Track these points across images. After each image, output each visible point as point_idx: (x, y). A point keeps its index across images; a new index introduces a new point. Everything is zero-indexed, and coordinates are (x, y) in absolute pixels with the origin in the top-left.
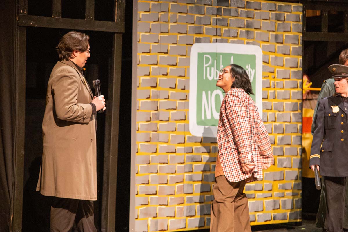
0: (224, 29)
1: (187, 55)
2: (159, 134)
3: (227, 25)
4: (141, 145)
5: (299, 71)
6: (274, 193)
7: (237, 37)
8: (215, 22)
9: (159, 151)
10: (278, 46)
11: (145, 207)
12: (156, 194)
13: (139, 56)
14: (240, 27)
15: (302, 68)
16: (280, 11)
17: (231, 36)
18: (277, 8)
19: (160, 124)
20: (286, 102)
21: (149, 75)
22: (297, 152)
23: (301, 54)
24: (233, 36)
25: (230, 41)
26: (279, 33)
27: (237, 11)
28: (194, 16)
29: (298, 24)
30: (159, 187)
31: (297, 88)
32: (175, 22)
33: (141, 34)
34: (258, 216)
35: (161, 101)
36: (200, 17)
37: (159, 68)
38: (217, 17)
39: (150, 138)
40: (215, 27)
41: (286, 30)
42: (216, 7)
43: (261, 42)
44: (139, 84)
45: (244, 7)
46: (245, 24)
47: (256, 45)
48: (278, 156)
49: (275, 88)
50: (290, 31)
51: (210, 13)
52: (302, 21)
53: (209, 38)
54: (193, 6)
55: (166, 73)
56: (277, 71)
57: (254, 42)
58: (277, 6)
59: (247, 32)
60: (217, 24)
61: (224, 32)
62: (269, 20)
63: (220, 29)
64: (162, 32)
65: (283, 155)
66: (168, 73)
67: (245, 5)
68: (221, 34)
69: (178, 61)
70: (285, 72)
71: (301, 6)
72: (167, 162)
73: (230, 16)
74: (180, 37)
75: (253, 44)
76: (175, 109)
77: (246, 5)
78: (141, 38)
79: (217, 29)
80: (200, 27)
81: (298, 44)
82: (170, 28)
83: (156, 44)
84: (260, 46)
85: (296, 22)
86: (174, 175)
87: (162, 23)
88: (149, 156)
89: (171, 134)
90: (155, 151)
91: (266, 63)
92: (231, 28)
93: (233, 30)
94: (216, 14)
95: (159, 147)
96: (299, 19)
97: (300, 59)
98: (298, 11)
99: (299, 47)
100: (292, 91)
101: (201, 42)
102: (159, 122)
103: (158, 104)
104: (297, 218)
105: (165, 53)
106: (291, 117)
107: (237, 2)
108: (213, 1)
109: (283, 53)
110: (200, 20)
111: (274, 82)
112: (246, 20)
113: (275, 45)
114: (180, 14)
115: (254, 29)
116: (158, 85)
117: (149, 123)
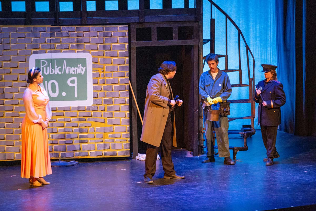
0: (57, 45)
1: (26, 61)
2: (5, 106)
3: (59, 42)
5: (126, 66)
6: (105, 139)
7: (68, 48)
8: (49, 41)
9: (5, 116)
10: (106, 52)
12: (4, 139)
14: (72, 43)
15: (129, 64)
16: (107, 31)
17: (63, 48)
18: (104, 29)
19: (6, 100)
20: (114, 85)
22: (125, 115)
23: (128, 56)
24: (65, 48)
25: (62, 52)
26: (107, 44)
27: (68, 34)
28: (31, 39)
29: (124, 38)
30: (6, 135)
31: (125, 76)
32: (16, 43)
34: (90, 153)
35: (5, 88)
36: (36, 39)
37: (3, 69)
38: (51, 38)
40: (50, 44)
41: (114, 42)
42: (50, 32)
43: (91, 50)
45: (74, 31)
46: (76, 41)
47: (86, 52)
48: (108, 118)
49: (104, 77)
50: (117, 43)
51: (45, 36)
52: (128, 36)
53: (45, 50)
54: (30, 33)
55: (9, 72)
56: (106, 66)
58: (104, 28)
59: (78, 45)
60: (51, 42)
61: (57, 47)
62: (97, 37)
63: (54, 45)
64: (5, 50)
65: (113, 117)
66: (11, 72)
67: (75, 29)
68: (55, 48)
69: (19, 65)
70: (113, 67)
71: (127, 27)
72: (12, 122)
73: (62, 36)
74: (19, 51)
75: (84, 52)
76: (18, 92)
79: (51, 45)
80: (37, 44)
82: (11, 46)
84: (90, 53)
85: (122, 36)
86: (18, 129)
87: (4, 44)
89: (15, 106)
90: (2, 116)
91: (96, 62)
92: (63, 43)
93: (65, 45)
94: (50, 36)
95: (5, 113)
96: (125, 35)
97: (127, 59)
98: (124, 30)
99: (125, 51)
100: (120, 78)
101: (38, 53)
102: (4, 99)
103: (3, 89)
104: (126, 154)
105: (8, 61)
106: (119, 94)
107: (67, 28)
108: (47, 29)
109: (111, 56)
110: (36, 41)
111: (104, 74)
112: (76, 38)
113: (103, 51)
114: (19, 39)
115: (84, 43)
116: (3, 79)
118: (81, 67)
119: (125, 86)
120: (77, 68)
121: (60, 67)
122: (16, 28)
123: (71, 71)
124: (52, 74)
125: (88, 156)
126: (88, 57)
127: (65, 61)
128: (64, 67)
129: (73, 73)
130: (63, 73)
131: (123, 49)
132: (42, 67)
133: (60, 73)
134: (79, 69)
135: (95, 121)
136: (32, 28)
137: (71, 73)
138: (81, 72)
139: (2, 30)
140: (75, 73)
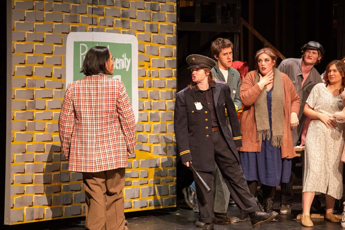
0: (100, 18)
1: (63, 43)
2: (35, 123)
3: (102, 14)
4: (16, 133)
5: (173, 60)
6: (150, 180)
7: (112, 26)
8: (91, 11)
9: (35, 140)
10: (153, 36)
11: (20, 196)
12: (32, 183)
13: (14, 44)
14: (116, 17)
15: (177, 57)
17: (107, 25)
19: (36, 112)
20: (161, 91)
21: (24, 64)
22: (172, 139)
23: (176, 44)
24: (109, 25)
26: (154, 23)
27: (112, 1)
28: (70, 5)
29: (172, 14)
30: (35, 176)
31: (172, 77)
32: (51, 11)
33: (16, 22)
34: (134, 202)
35: (36, 89)
36: (76, 6)
37: (34, 56)
38: (92, 6)
39: (26, 127)
40: (91, 16)
41: (161, 20)
43: (136, 31)
44: (14, 72)
46: (121, 14)
47: (131, 34)
48: (154, 143)
49: (150, 77)
50: (165, 21)
51: (86, 2)
52: (176, 11)
53: (85, 27)
55: (42, 62)
56: (153, 59)
57: (129, 31)
59: (123, 21)
60: (92, 14)
61: (100, 21)
62: (144, 10)
63: (96, 18)
64: (37, 21)
65: (159, 143)
66: (44, 62)
68: (97, 23)
69: (54, 50)
70: (160, 61)
72: (43, 151)
73: (106, 5)
74: (56, 25)
76: (52, 98)
78: (15, 26)
79: (92, 18)
80: (76, 16)
81: (173, 34)
82: (45, 16)
83: (32, 32)
84: (136, 36)
85: (170, 12)
87: (37, 11)
88: (25, 145)
89: (47, 123)
90: (31, 140)
91: (142, 52)
92: (106, 17)
93: (109, 19)
94: (91, 3)
95: (35, 135)
96: (173, 9)
97: (175, 49)
99: (173, 36)
100: (167, 80)
101: (77, 31)
102: (35, 110)
103: (33, 93)
104: (172, 204)
105: (40, 42)
106: (166, 105)
109: (158, 43)
110: (75, 9)
111: (150, 71)
112: (121, 9)
113: (150, 34)
114: (55, 3)
115: (129, 19)
116: (33, 73)
117: (25, 111)
118: (125, 58)
119: (172, 92)
120: (121, 60)
123: (115, 65)
125: (131, 209)
126: (134, 42)
129: (117, 68)
131: (171, 33)
132: (82, 56)
134: (124, 61)
135: (140, 149)
137: (115, 67)
138: (126, 67)
140: (120, 68)
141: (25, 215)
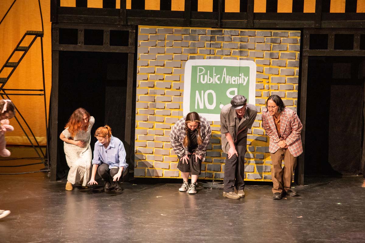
0: (217, 50)
1: (182, 67)
2: (155, 117)
3: (220, 47)
5: (295, 78)
6: (266, 161)
7: (230, 55)
8: (209, 45)
9: (155, 127)
10: (273, 61)
12: (152, 154)
13: (139, 68)
14: (234, 49)
15: (299, 76)
16: (276, 36)
17: (224, 54)
18: (272, 35)
19: (156, 110)
21: (147, 80)
23: (298, 66)
24: (226, 54)
25: (223, 58)
26: (274, 52)
27: (230, 38)
28: (189, 42)
29: (295, 45)
30: (156, 149)
31: (293, 90)
32: (171, 47)
33: (140, 54)
35: (158, 96)
36: (194, 43)
37: (156, 75)
38: (210, 42)
39: (148, 119)
40: (209, 49)
41: (282, 50)
42: (210, 36)
43: (255, 58)
44: (139, 85)
45: (238, 35)
46: (239, 46)
47: (250, 60)
49: (269, 89)
50: (287, 50)
51: (204, 40)
52: (300, 43)
53: (203, 56)
54: (188, 35)
55: (162, 79)
56: (272, 78)
57: (247, 58)
58: (273, 33)
59: (241, 52)
60: (210, 47)
61: (217, 52)
62: (264, 43)
63: (214, 50)
64: (158, 53)
66: (164, 79)
68: (214, 53)
69: (173, 71)
70: (281, 78)
71: (299, 33)
72: (162, 134)
73: (224, 41)
74: (175, 56)
75: (247, 60)
76: (171, 102)
77: (240, 33)
78: (140, 57)
79: (210, 50)
80: (195, 49)
82: (166, 50)
83: (154, 61)
84: (254, 61)
85: (293, 43)
87: (159, 47)
88: (147, 130)
89: (166, 117)
90: (152, 127)
91: (260, 72)
92: (223, 49)
93: (226, 50)
94: (210, 40)
95: (155, 125)
96: (296, 41)
97: (297, 70)
98: (296, 36)
99: (296, 61)
100: (287, 92)
101: (195, 59)
103: (155, 98)
105: (161, 66)
107: (230, 31)
108: (207, 32)
109: (279, 65)
110: (194, 45)
111: (269, 85)
112: (239, 43)
113: (270, 60)
114: (175, 41)
115: (248, 50)
116: (155, 86)
117: (147, 109)
118: (243, 77)
119: (293, 100)
120: (238, 78)
121: (219, 76)
122: (173, 29)
123: (231, 81)
124: (209, 84)
125: (246, 179)
126: (252, 65)
127: (225, 69)
128: (223, 76)
129: (233, 83)
130: (222, 82)
131: (293, 58)
132: (199, 75)
133: (219, 82)
134: (241, 79)
135: (256, 139)
136: (190, 30)
137: (231, 83)
138: (243, 83)
139: (157, 31)
140: (236, 83)
141: (147, 172)
